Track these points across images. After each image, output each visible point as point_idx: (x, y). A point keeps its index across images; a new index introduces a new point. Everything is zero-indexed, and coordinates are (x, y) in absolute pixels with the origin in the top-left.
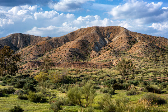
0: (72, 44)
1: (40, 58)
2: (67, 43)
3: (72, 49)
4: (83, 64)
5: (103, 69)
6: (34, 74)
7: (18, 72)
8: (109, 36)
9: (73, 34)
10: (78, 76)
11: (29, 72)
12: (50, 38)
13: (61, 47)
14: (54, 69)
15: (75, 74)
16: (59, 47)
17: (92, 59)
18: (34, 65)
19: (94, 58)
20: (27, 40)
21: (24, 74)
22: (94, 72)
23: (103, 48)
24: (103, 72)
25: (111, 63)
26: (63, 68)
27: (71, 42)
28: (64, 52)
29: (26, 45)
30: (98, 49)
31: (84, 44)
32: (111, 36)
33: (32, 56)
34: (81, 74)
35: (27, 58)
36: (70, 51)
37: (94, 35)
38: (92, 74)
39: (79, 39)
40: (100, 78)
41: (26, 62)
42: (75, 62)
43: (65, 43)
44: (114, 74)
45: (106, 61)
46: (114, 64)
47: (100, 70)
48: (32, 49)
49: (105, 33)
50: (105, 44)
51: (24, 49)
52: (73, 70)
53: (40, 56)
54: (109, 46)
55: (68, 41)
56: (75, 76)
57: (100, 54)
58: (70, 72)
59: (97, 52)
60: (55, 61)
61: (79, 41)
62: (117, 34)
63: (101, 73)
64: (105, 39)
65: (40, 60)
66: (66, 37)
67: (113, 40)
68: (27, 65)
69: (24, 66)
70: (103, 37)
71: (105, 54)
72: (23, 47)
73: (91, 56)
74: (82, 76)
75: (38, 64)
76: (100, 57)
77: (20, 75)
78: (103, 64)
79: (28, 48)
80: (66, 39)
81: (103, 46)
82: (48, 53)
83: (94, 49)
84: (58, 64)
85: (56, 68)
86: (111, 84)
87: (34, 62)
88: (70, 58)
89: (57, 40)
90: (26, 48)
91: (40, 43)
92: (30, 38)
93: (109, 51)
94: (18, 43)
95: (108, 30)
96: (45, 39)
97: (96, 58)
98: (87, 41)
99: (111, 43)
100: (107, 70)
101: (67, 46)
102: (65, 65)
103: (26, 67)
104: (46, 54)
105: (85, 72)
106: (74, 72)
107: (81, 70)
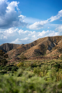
0: (36, 47)
1: (19, 56)
2: (33, 47)
3: (36, 50)
4: (42, 57)
5: (54, 60)
6: (16, 64)
7: (8, 64)
8: (56, 41)
9: (36, 41)
10: (40, 64)
11: (13, 63)
12: (23, 45)
13: (30, 49)
14: (26, 61)
15: (38, 63)
16: (28, 49)
17: (47, 54)
18: (16, 60)
19: (48, 54)
20: (11, 46)
21: (11, 64)
22: (48, 62)
23: (53, 48)
24: (53, 61)
25: (58, 56)
26: (31, 60)
27: (35, 46)
28: (32, 52)
29: (11, 49)
30: (50, 49)
31: (42, 46)
32: (57, 41)
33: (14, 55)
34: (41, 63)
35: (12, 56)
36: (35, 51)
37: (47, 41)
38: (47, 63)
39: (39, 44)
40: (52, 65)
41: (11, 58)
42: (38, 57)
43: (32, 47)
44: (59, 62)
45: (55, 55)
46: (59, 57)
47: (52, 60)
48: (14, 51)
49: (53, 40)
50: (54, 46)
51: (10, 51)
52: (37, 61)
53: (19, 55)
54: (56, 47)
55: (33, 45)
56: (38, 64)
57: (51, 52)
58: (35, 62)
59: (50, 51)
60: (27, 57)
61: (39, 45)
62: (60, 40)
63: (52, 62)
64: (54, 43)
65: (19, 57)
66: (32, 43)
67: (58, 44)
68: (12, 60)
69: (10, 60)
70: (52, 42)
71: (54, 51)
72: (9, 50)
73: (47, 53)
74: (42, 64)
75: (18, 59)
76: (51, 53)
77: (8, 65)
78: (53, 57)
79: (12, 51)
80: (32, 45)
81: (53, 47)
82: (23, 53)
83: (48, 49)
84: (28, 58)
85: (28, 60)
86: (57, 66)
87: (16, 58)
88: (35, 55)
89: (27, 45)
90: (11, 51)
91: (18, 48)
92: (13, 45)
93: (56, 50)
94: (7, 48)
95: (55, 38)
96: (21, 45)
97: (49, 54)
98: (44, 45)
99: (57, 45)
100: (56, 60)
101: (33, 48)
102: (33, 59)
103: (11, 61)
104: (22, 53)
105: (43, 62)
106: (37, 62)
107: (41, 61)
